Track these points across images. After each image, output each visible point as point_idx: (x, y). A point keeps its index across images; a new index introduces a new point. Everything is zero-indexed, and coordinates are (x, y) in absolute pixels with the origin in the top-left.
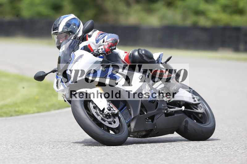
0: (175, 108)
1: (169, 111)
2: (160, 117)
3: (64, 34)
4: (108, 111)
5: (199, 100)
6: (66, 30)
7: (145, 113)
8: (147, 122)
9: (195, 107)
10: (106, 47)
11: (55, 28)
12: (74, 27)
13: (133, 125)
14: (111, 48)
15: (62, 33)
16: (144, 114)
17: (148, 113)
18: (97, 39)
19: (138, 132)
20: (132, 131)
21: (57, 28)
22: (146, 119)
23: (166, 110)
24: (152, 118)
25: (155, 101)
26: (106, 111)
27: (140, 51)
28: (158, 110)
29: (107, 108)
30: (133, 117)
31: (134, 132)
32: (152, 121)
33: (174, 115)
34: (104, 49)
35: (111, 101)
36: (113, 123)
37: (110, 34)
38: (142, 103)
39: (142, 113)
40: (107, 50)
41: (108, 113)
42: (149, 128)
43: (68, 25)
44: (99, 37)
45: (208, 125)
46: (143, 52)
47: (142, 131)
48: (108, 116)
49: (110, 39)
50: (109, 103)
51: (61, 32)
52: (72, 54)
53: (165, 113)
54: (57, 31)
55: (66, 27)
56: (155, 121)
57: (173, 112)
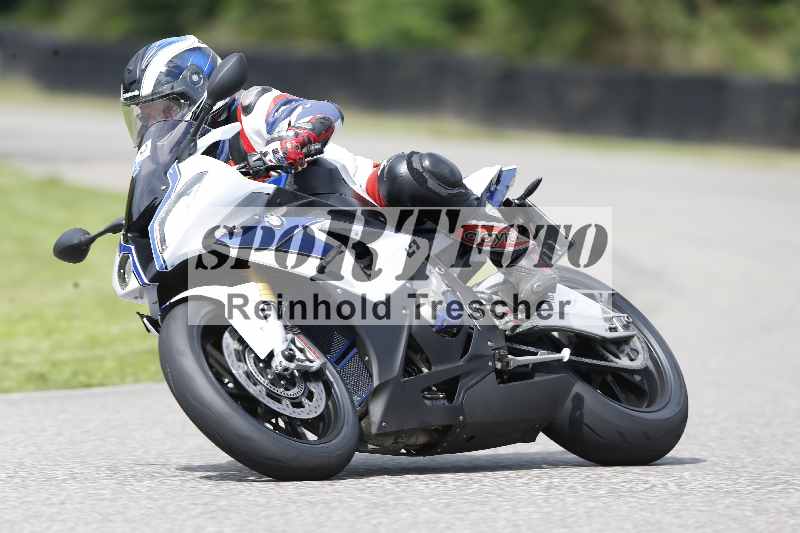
0: (536, 354)
1: (512, 365)
2: (477, 383)
3: (161, 104)
4: (285, 363)
5: (626, 327)
6: (166, 89)
7: (425, 370)
8: (427, 402)
9: (613, 348)
10: (289, 146)
11: (132, 84)
12: (195, 78)
13: (377, 409)
14: (304, 150)
15: (153, 100)
16: (422, 372)
17: (434, 369)
18: (271, 120)
19: (397, 434)
20: (374, 430)
21: (136, 83)
22: (429, 389)
23: (499, 360)
24: (449, 387)
25: (460, 328)
26: (279, 362)
27: (415, 159)
28: (470, 360)
29: (283, 353)
30: (376, 383)
31: (382, 434)
32: (450, 397)
33: (532, 378)
34: (281, 154)
35: (300, 327)
36: (305, 401)
37: (309, 103)
38: (410, 336)
39: (409, 367)
40: (293, 156)
41: (286, 369)
42: (437, 421)
43: (174, 71)
44: (277, 111)
45: (657, 414)
46: (427, 163)
47: (412, 432)
48: (286, 379)
49: (308, 119)
50: (290, 336)
51: (149, 96)
52: (171, 171)
53: (497, 371)
54: (136, 93)
55: (169, 78)
56: (459, 398)
57: (527, 366)
